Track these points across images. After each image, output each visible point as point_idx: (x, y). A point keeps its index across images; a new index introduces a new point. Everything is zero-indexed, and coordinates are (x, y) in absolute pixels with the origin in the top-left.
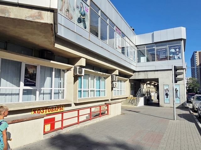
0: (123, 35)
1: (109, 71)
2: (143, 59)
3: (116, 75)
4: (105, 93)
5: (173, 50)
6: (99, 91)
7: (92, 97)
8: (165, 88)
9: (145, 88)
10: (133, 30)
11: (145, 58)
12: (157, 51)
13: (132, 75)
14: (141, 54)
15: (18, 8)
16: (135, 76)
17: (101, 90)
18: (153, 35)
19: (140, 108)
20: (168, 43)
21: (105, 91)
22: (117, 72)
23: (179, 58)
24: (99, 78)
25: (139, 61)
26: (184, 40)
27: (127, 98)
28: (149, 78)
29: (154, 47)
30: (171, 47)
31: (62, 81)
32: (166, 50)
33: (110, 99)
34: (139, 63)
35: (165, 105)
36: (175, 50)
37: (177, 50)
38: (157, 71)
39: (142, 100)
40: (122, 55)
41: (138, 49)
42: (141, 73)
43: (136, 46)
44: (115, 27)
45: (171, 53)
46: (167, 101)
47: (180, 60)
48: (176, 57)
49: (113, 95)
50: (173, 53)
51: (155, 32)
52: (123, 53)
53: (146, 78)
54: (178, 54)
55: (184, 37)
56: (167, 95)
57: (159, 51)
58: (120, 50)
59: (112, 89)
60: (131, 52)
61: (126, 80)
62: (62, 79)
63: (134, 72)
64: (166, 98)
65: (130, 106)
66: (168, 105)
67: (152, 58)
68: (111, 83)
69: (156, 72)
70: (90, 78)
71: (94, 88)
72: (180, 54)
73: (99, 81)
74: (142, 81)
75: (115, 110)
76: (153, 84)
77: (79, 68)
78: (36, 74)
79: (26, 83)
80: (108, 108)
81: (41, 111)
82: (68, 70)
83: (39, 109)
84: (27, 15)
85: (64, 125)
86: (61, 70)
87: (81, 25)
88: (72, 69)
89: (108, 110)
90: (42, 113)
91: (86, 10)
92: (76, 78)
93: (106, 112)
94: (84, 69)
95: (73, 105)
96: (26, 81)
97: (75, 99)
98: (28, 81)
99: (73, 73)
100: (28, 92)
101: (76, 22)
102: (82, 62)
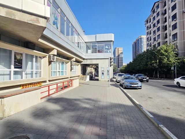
0: (79, 34)
1: (69, 58)
2: (90, 51)
3: (74, 61)
4: (66, 73)
5: (107, 47)
6: (63, 72)
7: (58, 76)
9: (89, 69)
10: (84, 31)
11: (91, 50)
12: (98, 47)
13: (82, 62)
14: (88, 48)
15: (21, 13)
16: (85, 62)
17: (64, 71)
18: (96, 36)
19: (88, 82)
20: (104, 42)
21: (66, 72)
22: (74, 59)
24: (63, 63)
25: (87, 52)
26: (113, 41)
27: (79, 76)
28: (93, 63)
29: (96, 44)
30: (106, 45)
32: (103, 47)
33: (69, 77)
34: (87, 54)
35: (102, 80)
36: (108, 47)
37: (109, 47)
38: (98, 59)
39: (88, 77)
40: (78, 48)
41: (86, 44)
42: (88, 60)
43: (85, 42)
44: (74, 29)
45: (106, 49)
48: (108, 51)
49: (72, 75)
52: (78, 46)
53: (91, 63)
54: (109, 50)
56: (103, 73)
57: (99, 47)
58: (77, 45)
59: (71, 71)
60: (83, 46)
61: (79, 65)
62: (39, 63)
63: (84, 59)
64: (102, 76)
65: (82, 81)
66: (104, 80)
67: (95, 51)
68: (70, 66)
69: (97, 60)
70: (57, 63)
71: (59, 70)
72: (111, 50)
73: (62, 65)
74: (88, 65)
75: (76, 83)
76: (93, 67)
77: (53, 56)
78: (22, 59)
79: (15, 66)
80: (72, 82)
81: (28, 86)
82: (44, 57)
83: (26, 85)
84: (29, 19)
85: (50, 94)
86: (38, 57)
87: (55, 26)
88: (47, 57)
89: (72, 84)
90: (28, 87)
91: (58, 16)
92: (50, 62)
93: (71, 85)
94: (55, 57)
95: (48, 81)
96: (15, 65)
97: (49, 77)
98: (17, 65)
99: (48, 59)
100: (16, 73)
101: (52, 24)
102: (55, 52)
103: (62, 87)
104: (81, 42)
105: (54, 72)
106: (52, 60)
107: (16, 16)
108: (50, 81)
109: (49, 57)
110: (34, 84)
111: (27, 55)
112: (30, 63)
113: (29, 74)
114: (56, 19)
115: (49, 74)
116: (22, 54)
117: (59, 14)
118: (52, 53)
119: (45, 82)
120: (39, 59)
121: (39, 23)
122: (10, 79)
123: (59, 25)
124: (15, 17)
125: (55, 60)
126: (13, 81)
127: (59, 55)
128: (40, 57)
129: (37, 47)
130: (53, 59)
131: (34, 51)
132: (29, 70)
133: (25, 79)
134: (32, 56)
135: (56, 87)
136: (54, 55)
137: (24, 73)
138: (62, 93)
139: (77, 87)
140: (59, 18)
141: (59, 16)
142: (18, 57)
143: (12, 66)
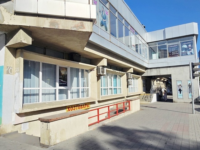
0: (137, 33)
2: (155, 56)
3: (131, 73)
4: (121, 90)
5: (185, 46)
6: (116, 89)
7: (110, 95)
8: (179, 84)
9: (155, 84)
10: (144, 27)
11: (157, 54)
12: (169, 48)
13: (144, 73)
14: (152, 51)
15: (64, 20)
16: (147, 73)
17: (118, 87)
18: (164, 32)
19: (154, 103)
20: (179, 39)
21: (120, 88)
22: (131, 70)
23: (191, 53)
24: (116, 77)
25: (151, 57)
26: (197, 35)
27: (140, 94)
28: (162, 74)
29: (165, 44)
30: (183, 43)
31: (85, 81)
32: (178, 47)
33: (125, 96)
34: (151, 61)
35: (179, 101)
36: (188, 46)
37: (190, 46)
38: (170, 67)
39: (155, 96)
40: (136, 53)
41: (149, 46)
42: (153, 70)
43: (148, 43)
44: (129, 26)
45: (183, 49)
46: (180, 96)
47: (193, 56)
48: (188, 53)
49: (129, 93)
50: (186, 49)
51: (166, 29)
52: (137, 51)
53: (159, 75)
54: (190, 50)
55: (196, 32)
56: (180, 90)
57: (171, 48)
58: (134, 49)
59: (128, 87)
60: (143, 50)
61: (139, 78)
62: (86, 78)
63: (146, 69)
64: (179, 94)
65: (144, 102)
66: (182, 101)
67: (163, 55)
68: (126, 80)
69: (168, 69)
70: (108, 76)
71: (111, 86)
72: (192, 50)
73: (115, 79)
74: (153, 77)
75: (135, 106)
76: (163, 80)
77: (102, 68)
78: (67, 75)
79: (60, 84)
80: (129, 104)
81: (74, 108)
82: (91, 71)
83: (72, 106)
84: (72, 26)
85: (100, 120)
86: (84, 70)
87: (103, 28)
88: (95, 69)
89: (129, 106)
90: (74, 110)
91: (106, 13)
92: (99, 77)
93: (128, 108)
94: (105, 69)
95: (97, 102)
96: (60, 82)
97: (99, 97)
98: (62, 82)
99: (96, 73)
100: (61, 92)
101: (100, 26)
102: (104, 62)
103: (116, 111)
104: (140, 44)
105: (104, 89)
106: (101, 73)
107: (59, 24)
108: (99, 102)
109: (98, 69)
110: (81, 105)
111: (72, 69)
112: (75, 79)
113: (75, 93)
114: (104, 17)
115: (98, 93)
116: (66, 69)
117: (108, 11)
118: (100, 64)
119: (94, 103)
120: (85, 73)
121: (84, 28)
122: (55, 99)
123: (108, 26)
124: (59, 27)
125: (105, 74)
126: (59, 101)
127: (110, 65)
128: (87, 71)
129: (83, 57)
130: (103, 72)
131: (80, 63)
132: (74, 88)
133: (71, 99)
134: (78, 70)
135: (108, 111)
136: (104, 67)
137: (69, 92)
138: (116, 119)
139: (138, 111)
140: (108, 16)
141: (108, 13)
142: (63, 73)
143: (57, 84)
